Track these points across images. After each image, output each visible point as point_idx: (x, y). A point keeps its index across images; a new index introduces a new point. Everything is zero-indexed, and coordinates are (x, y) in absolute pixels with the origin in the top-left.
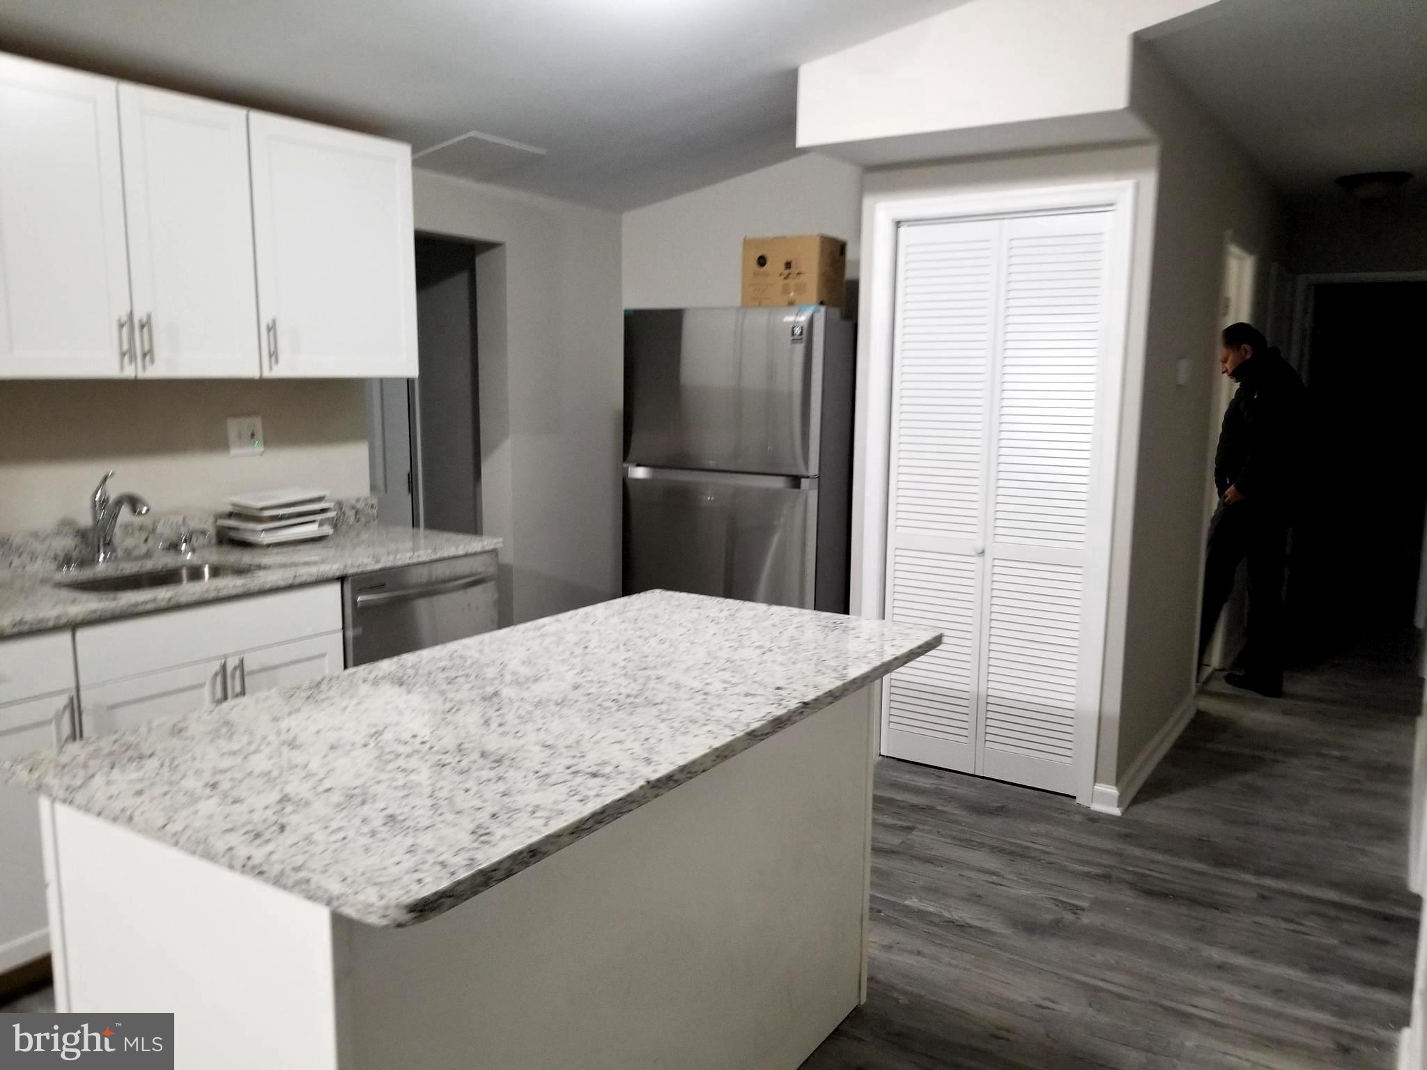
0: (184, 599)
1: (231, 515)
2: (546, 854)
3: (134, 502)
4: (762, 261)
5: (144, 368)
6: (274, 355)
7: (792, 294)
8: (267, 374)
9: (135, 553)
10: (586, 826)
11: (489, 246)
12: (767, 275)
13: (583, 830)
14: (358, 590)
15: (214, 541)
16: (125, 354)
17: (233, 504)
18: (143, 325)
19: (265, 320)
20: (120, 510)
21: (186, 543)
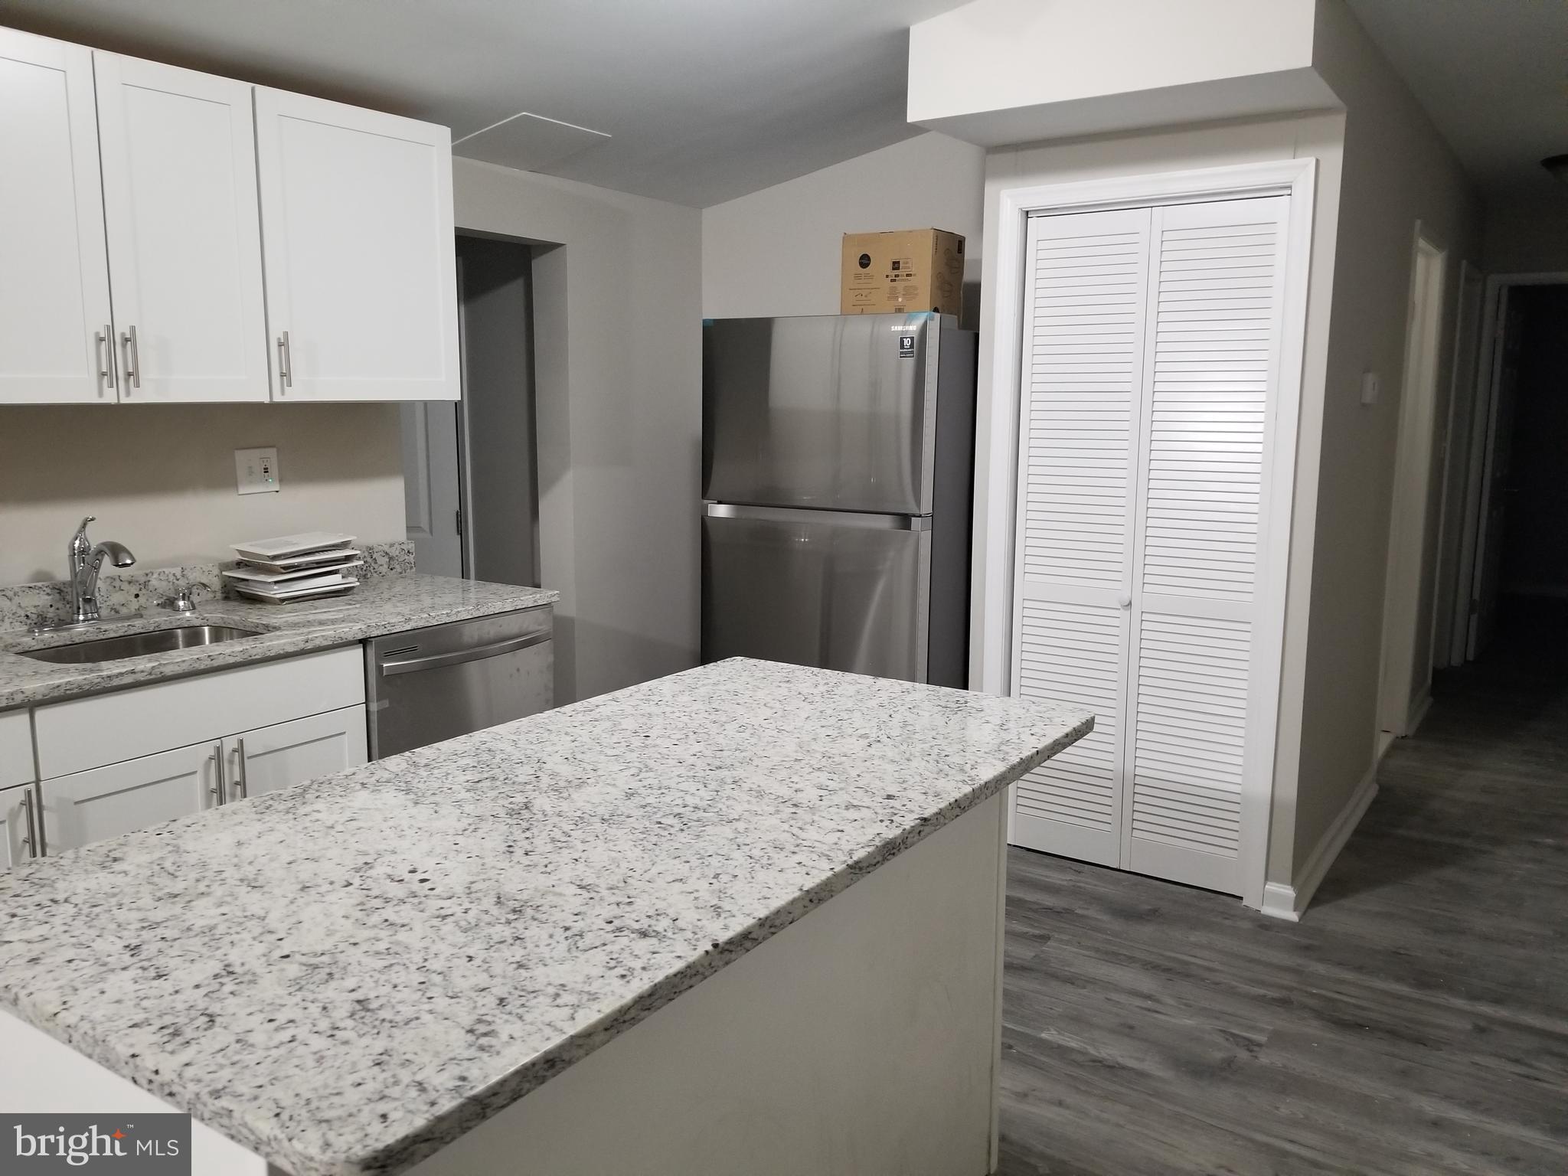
0: (168, 671)
1: (239, 565)
2: (568, 1061)
3: (116, 551)
4: (865, 261)
5: (128, 394)
6: (285, 375)
7: (900, 300)
8: (278, 398)
9: (124, 611)
11: (548, 247)
12: (869, 277)
14: (385, 655)
15: (219, 595)
16: (104, 374)
17: (241, 552)
18: (127, 340)
19: (276, 334)
20: (101, 561)
21: (184, 599)
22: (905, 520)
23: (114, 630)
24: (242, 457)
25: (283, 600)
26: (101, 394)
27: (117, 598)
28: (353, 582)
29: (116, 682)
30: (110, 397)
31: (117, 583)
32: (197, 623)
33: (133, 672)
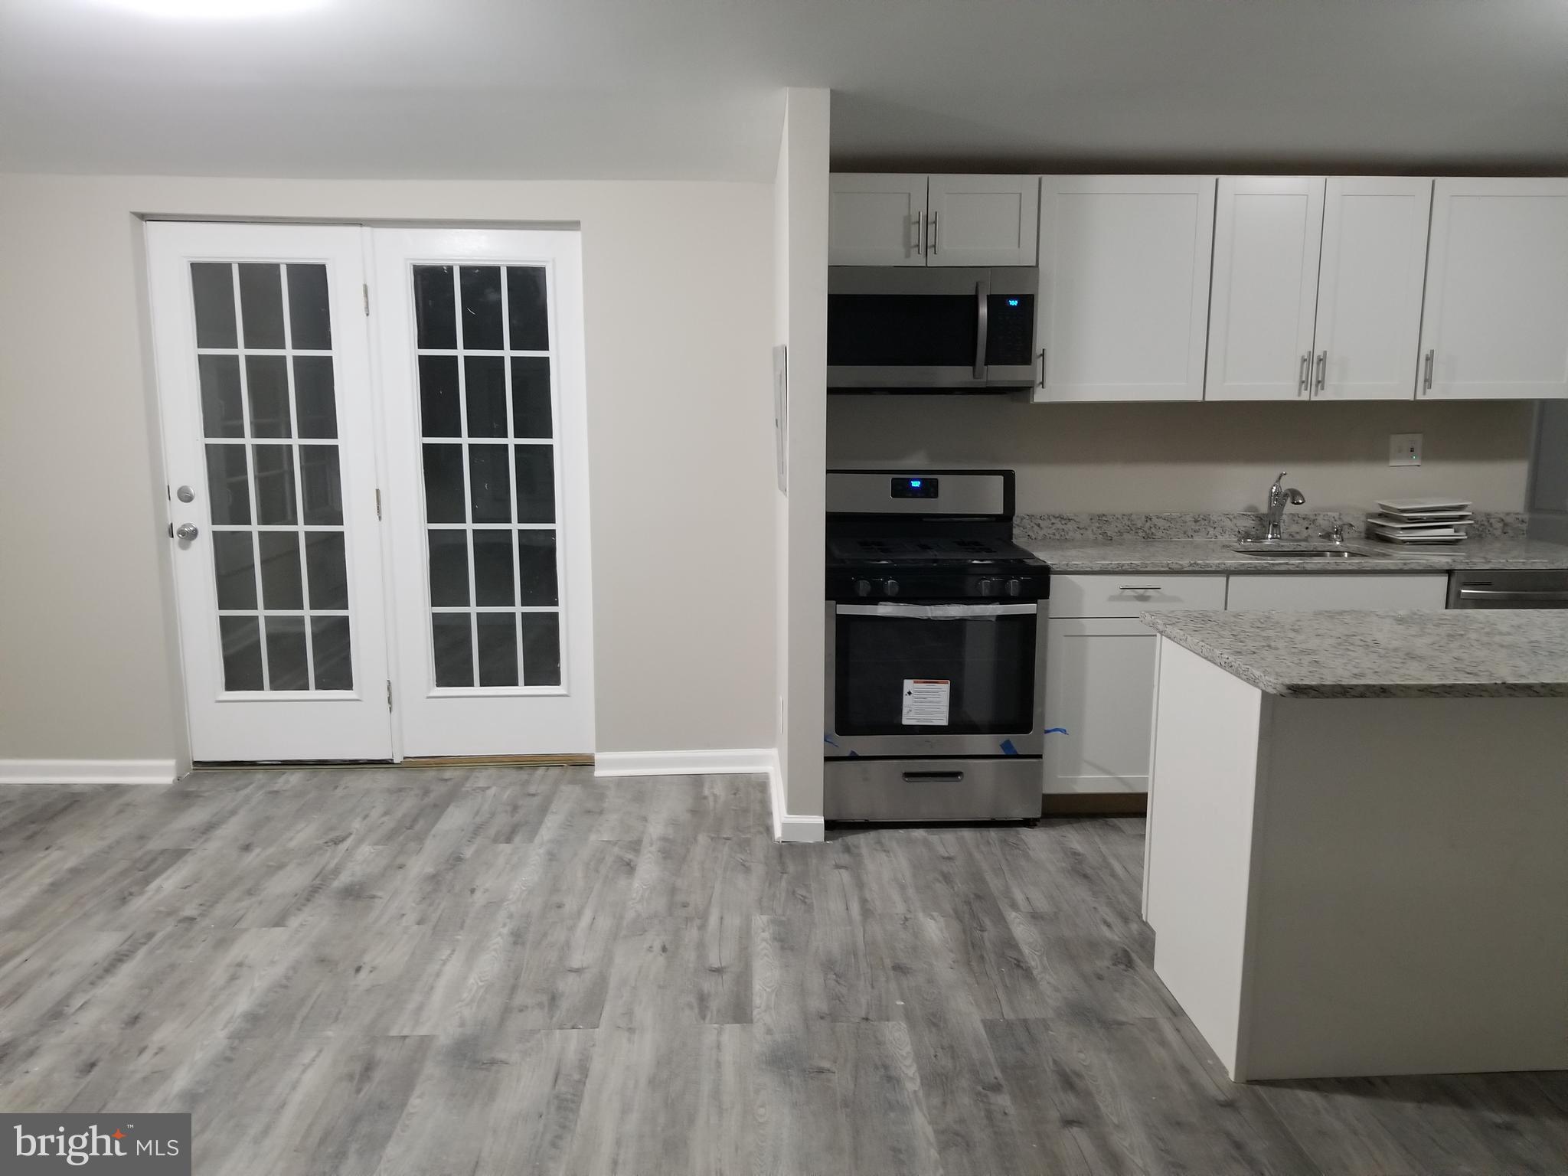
0: (1309, 567)
1: (1381, 515)
2: (1394, 695)
3: (1294, 495)
5: (1316, 394)
6: (1428, 382)
8: (1420, 397)
9: (1297, 536)
10: (1433, 690)
13: (1431, 692)
14: (1466, 585)
15: (1363, 535)
16: (1303, 382)
17: (1382, 506)
18: (1321, 360)
19: (1424, 352)
20: (1286, 501)
21: (1337, 534)
23: (1288, 546)
24: (1396, 440)
25: (1404, 542)
26: (1300, 394)
27: (1294, 528)
28: (1462, 535)
29: (1277, 568)
30: (1305, 396)
31: (1296, 518)
32: (1341, 549)
33: (1287, 564)
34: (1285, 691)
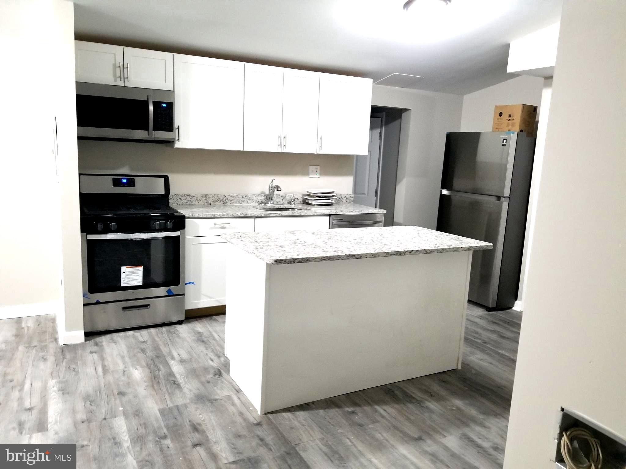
0: (283, 214)
1: (307, 195)
2: (311, 261)
3: (278, 187)
4: (501, 114)
5: (284, 149)
6: (321, 147)
7: (510, 127)
8: (319, 152)
9: (279, 203)
10: (323, 259)
11: (406, 110)
12: (502, 119)
14: (335, 219)
15: (302, 202)
16: (279, 145)
17: (308, 192)
18: (285, 137)
19: (319, 137)
20: (275, 189)
21: (293, 202)
22: (499, 198)
23: (276, 207)
24: (312, 168)
25: (315, 205)
26: (278, 150)
27: (278, 200)
28: (333, 202)
29: (272, 215)
30: (280, 150)
31: (279, 196)
32: (294, 208)
33: (275, 213)
34: (274, 262)
